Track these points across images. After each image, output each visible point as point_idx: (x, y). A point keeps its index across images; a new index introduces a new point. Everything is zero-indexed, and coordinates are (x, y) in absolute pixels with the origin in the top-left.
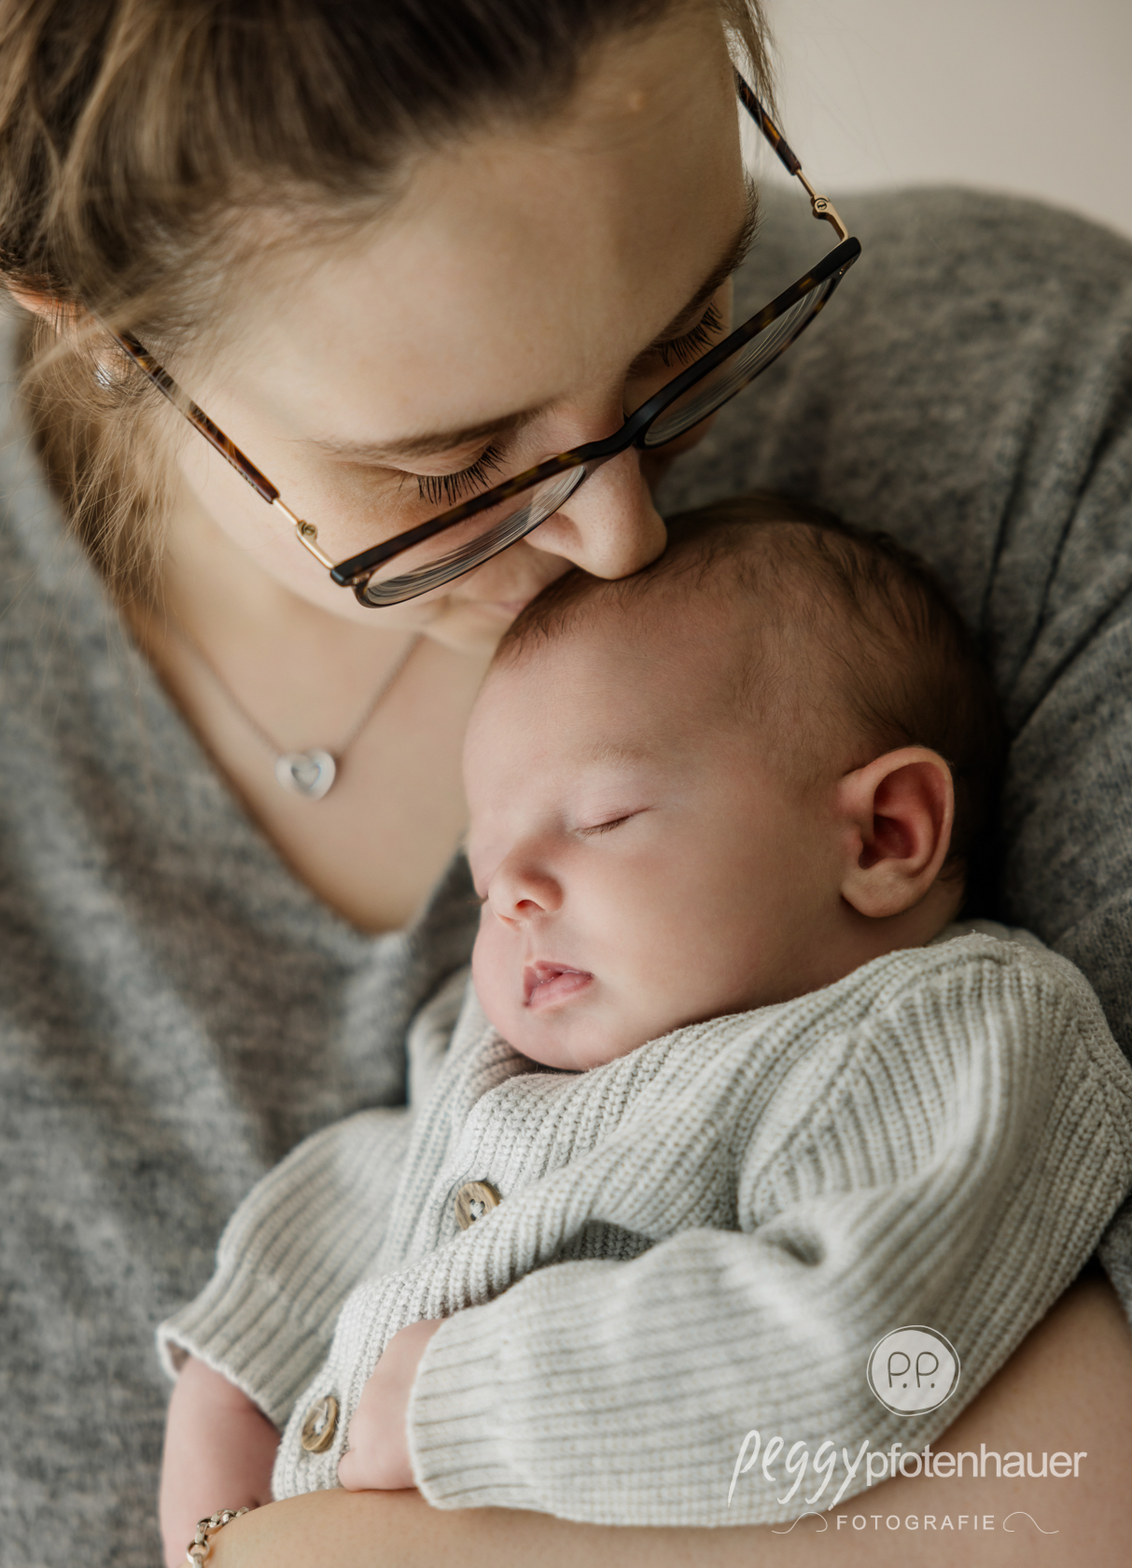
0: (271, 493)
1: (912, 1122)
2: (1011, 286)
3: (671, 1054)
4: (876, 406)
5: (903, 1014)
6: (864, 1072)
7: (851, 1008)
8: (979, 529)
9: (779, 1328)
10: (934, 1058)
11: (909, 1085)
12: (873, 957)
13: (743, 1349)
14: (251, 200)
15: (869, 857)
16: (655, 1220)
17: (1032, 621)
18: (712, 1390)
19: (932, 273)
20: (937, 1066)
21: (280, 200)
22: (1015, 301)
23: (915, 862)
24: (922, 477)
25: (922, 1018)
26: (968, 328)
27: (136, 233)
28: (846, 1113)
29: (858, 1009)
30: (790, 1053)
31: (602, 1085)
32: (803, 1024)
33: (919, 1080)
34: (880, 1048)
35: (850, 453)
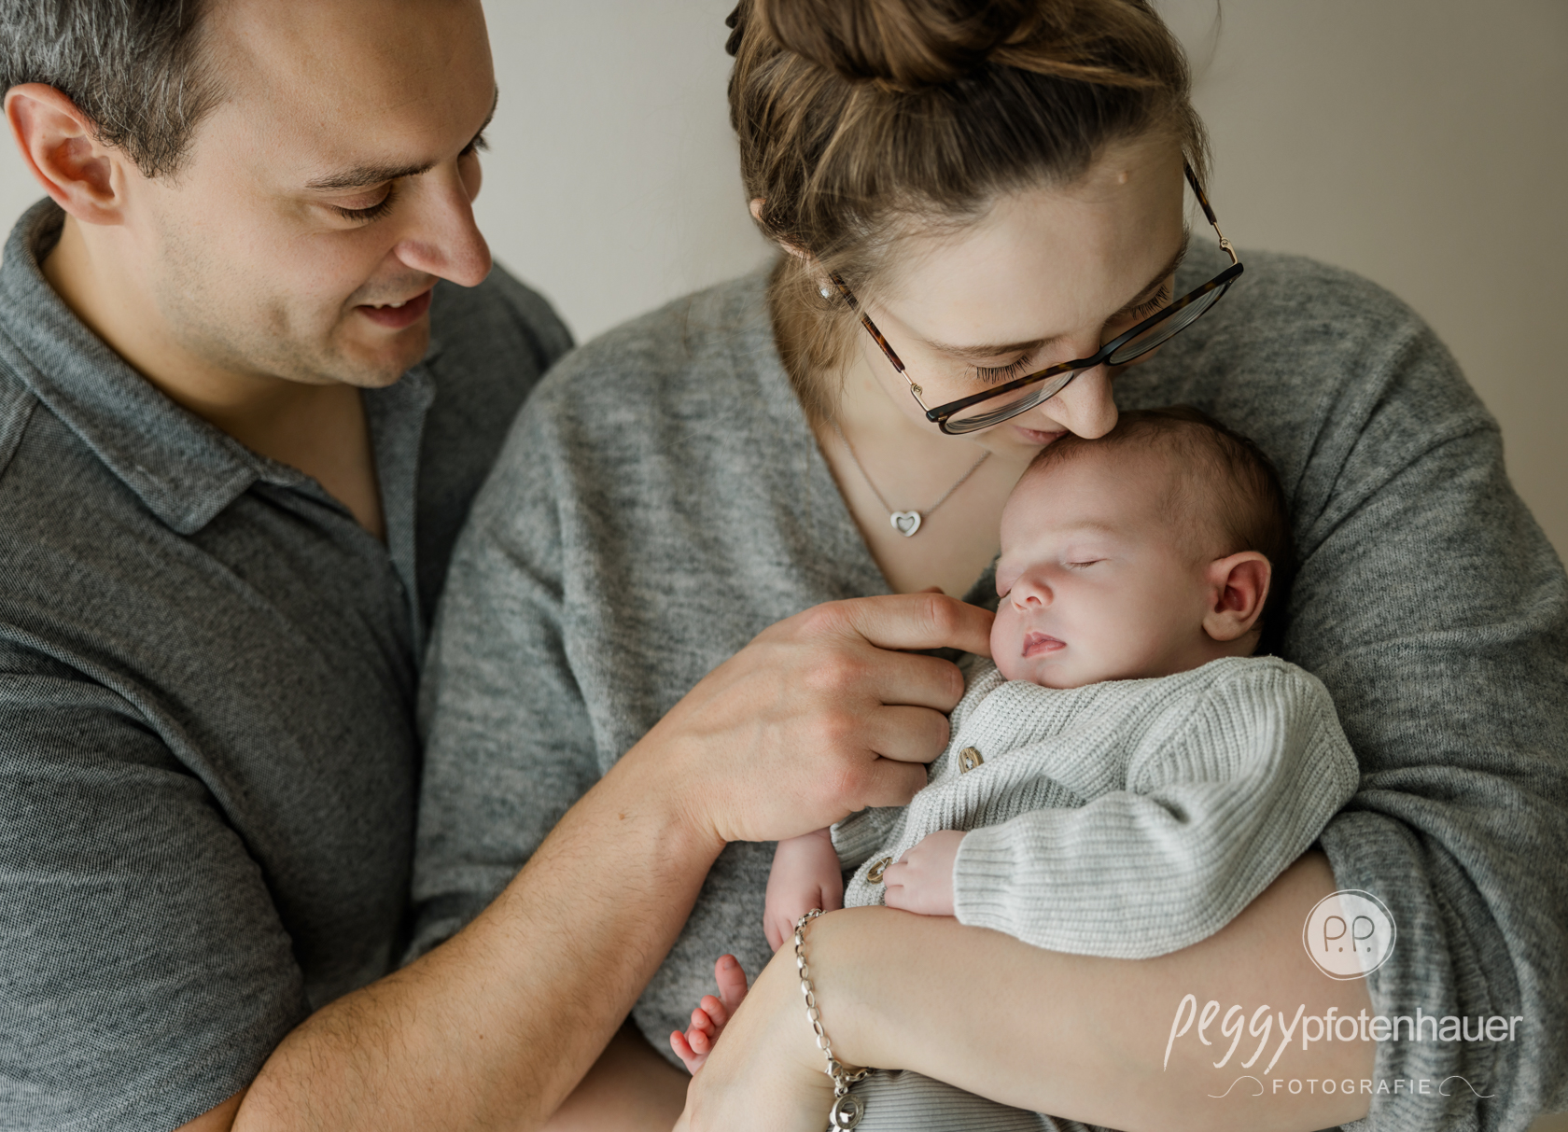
0: (900, 366)
1: (1229, 746)
2: (1336, 317)
3: (1099, 695)
4: (1252, 371)
5: (1230, 688)
6: (1205, 715)
7: (1201, 683)
8: (1302, 443)
9: (1160, 853)
10: (1244, 712)
11: (1229, 725)
12: (1216, 658)
13: (1140, 862)
14: (904, 210)
15: (1220, 608)
16: (1077, 780)
17: (1325, 497)
18: (1118, 882)
19: (1293, 304)
20: (1246, 717)
21: (921, 210)
22: (1337, 326)
23: (1243, 614)
24: (1273, 413)
25: (1240, 692)
26: (1309, 336)
27: (843, 218)
28: (1193, 736)
29: (1205, 684)
30: (1165, 702)
31: (1057, 704)
32: (1173, 687)
33: (1235, 723)
34: (1215, 704)
35: (1235, 394)
